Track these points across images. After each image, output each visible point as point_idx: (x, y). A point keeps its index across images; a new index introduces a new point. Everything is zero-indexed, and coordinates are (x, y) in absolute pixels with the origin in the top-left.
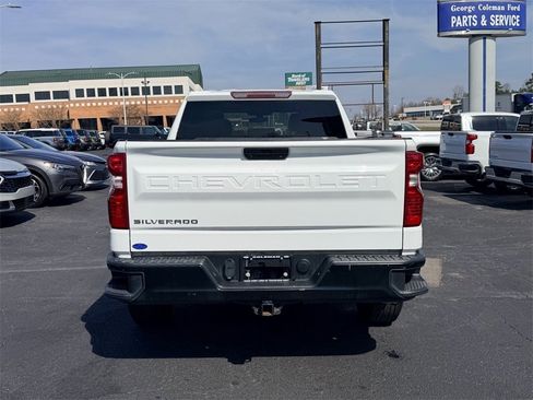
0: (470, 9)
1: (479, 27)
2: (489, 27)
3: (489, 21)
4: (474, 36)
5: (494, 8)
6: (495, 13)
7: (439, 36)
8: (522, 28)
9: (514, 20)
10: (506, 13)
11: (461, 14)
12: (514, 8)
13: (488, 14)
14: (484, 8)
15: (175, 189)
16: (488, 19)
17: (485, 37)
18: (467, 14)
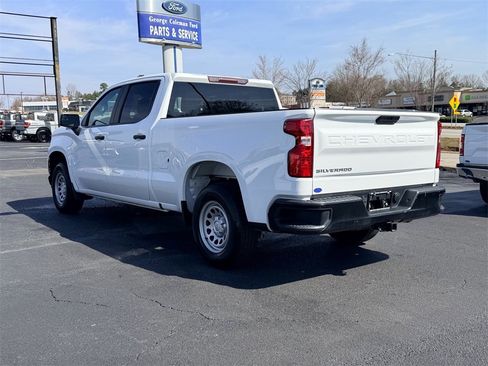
0: (164, 22)
1: (171, 38)
2: (177, 39)
3: (177, 34)
4: (166, 44)
5: (181, 24)
6: (181, 27)
7: (140, 41)
8: (199, 43)
9: (193, 36)
10: (188, 28)
11: (157, 25)
12: (193, 26)
13: (177, 28)
14: (174, 23)
15: (344, 146)
16: (177, 31)
17: (175, 46)
18: (162, 26)
